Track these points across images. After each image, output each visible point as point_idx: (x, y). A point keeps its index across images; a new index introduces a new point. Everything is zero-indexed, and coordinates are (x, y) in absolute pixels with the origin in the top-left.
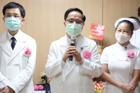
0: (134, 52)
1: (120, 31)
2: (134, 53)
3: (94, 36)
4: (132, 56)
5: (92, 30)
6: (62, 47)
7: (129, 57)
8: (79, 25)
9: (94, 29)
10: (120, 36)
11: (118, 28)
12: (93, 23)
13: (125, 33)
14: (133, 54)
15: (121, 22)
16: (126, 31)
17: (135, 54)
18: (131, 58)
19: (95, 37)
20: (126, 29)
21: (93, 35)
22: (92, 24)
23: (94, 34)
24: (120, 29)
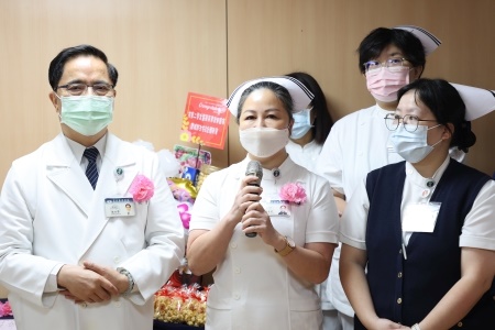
0: (303, 186)
1: (252, 118)
2: (302, 190)
3: (197, 136)
4: (298, 200)
5: (191, 114)
6: (56, 169)
7: (287, 202)
8: (104, 98)
9: (196, 112)
10: (256, 137)
11: (244, 109)
12: (196, 91)
13: (268, 121)
14: (300, 194)
15: (249, 91)
16: (271, 113)
17: (308, 193)
18: (294, 207)
19: (199, 138)
20: (272, 107)
21: (192, 131)
22: (190, 94)
23: (195, 127)
24: (252, 111)
